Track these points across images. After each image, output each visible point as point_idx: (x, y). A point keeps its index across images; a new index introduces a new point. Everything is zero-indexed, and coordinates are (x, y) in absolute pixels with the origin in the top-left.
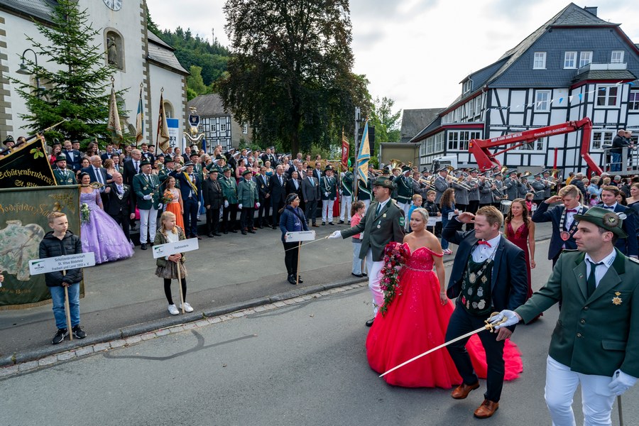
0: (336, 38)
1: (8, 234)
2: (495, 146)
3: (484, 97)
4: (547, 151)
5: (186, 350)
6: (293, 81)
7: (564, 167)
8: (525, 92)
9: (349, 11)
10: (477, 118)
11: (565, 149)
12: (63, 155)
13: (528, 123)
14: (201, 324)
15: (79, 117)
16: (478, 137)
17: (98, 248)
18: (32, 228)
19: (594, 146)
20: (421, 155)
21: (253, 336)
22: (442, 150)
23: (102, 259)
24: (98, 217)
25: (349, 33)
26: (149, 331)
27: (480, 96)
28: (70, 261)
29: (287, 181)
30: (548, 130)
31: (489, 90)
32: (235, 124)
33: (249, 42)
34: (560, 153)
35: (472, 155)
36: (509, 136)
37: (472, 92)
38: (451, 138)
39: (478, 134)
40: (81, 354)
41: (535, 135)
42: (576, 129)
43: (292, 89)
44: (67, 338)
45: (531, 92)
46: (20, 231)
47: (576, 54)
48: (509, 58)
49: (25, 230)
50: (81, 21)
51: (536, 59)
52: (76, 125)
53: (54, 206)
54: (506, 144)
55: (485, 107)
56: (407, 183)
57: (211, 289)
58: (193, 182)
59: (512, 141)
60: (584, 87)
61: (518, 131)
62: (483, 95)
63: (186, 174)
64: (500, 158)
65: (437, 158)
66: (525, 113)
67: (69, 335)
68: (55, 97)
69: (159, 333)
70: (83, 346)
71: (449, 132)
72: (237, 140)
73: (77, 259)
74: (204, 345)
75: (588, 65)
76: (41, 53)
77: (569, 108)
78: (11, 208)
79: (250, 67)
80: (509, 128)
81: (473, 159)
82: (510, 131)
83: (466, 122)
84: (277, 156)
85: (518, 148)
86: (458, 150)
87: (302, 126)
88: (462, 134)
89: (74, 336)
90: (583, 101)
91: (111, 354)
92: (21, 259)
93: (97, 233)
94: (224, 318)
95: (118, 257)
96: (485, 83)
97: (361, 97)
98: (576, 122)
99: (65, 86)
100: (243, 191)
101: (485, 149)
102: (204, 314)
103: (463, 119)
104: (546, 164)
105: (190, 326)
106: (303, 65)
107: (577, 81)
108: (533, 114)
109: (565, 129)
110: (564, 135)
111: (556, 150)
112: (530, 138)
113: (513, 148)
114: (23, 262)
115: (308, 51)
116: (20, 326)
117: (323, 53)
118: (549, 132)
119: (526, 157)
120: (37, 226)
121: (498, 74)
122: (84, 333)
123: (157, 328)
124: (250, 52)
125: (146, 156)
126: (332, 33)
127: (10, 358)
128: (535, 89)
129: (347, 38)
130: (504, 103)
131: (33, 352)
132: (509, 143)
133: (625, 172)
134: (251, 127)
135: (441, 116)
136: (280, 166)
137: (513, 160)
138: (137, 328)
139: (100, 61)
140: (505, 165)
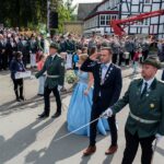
10: (115, 8)
11: (159, 24)
16: (115, 18)
22: (97, 25)
35: (112, 28)
39: (115, 16)
55: (119, 2)
61: (135, 15)
64: (126, 30)
66: (139, 5)
71: (100, 15)
80: (131, 13)
81: (113, 30)
83: (110, 10)
86: (105, 25)
87: (21, 13)
88: (107, 16)
103: (108, 8)
108: (143, 5)
119: (139, 29)
132: (131, 21)
140: (129, 34)
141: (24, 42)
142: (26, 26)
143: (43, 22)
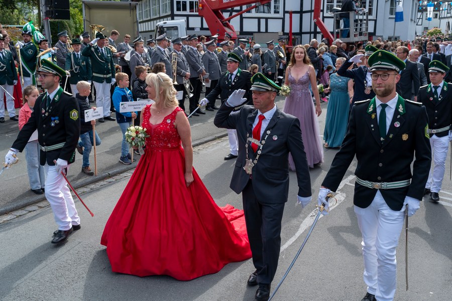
4: (284, 16)
7: (301, 33)
11: (301, 12)
19: (327, 9)
20: (138, 20)
22: (169, 13)
34: (296, 17)
35: (204, 18)
54: (241, 5)
56: (102, 56)
64: (235, 23)
65: (161, 23)
85: (254, 10)
86: (188, 12)
101: (217, 13)
104: (283, 29)
111: (291, 13)
113: (248, 11)
119: (263, 22)
132: (244, 4)
133: (353, 39)
137: (250, 26)
140: (242, 33)
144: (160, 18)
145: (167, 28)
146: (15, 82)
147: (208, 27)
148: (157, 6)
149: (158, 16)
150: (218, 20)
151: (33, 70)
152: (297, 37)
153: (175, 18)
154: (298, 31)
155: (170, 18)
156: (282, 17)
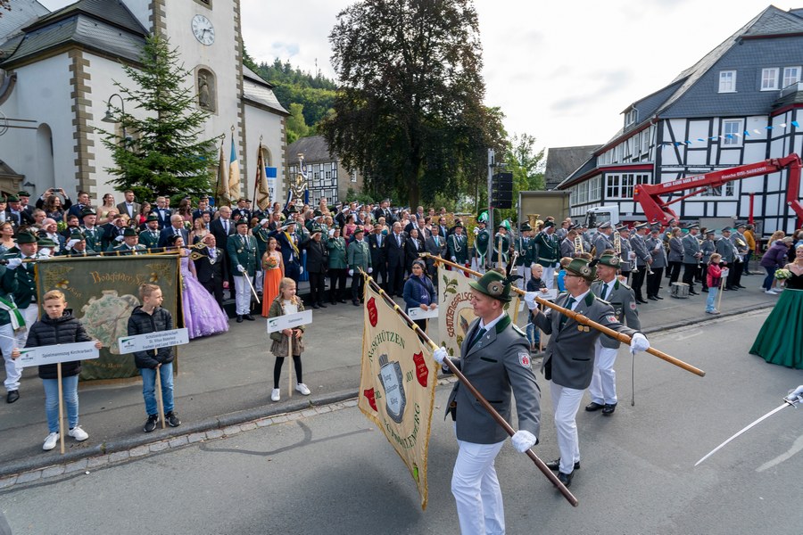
0: (464, 65)
1: (103, 305)
2: (669, 192)
3: (652, 131)
4: (740, 198)
5: (290, 444)
6: (411, 119)
7: (763, 217)
8: (707, 122)
9: (478, 31)
10: (644, 157)
11: (765, 194)
12: (155, 214)
13: (713, 162)
14: (307, 413)
15: (169, 170)
16: (645, 181)
17: (191, 320)
18: (127, 299)
20: (571, 205)
21: (369, 430)
22: (599, 199)
23: (195, 333)
24: (191, 285)
25: (480, 58)
26: (249, 420)
27: (647, 130)
28: (162, 338)
29: (406, 242)
30: (740, 171)
31: (659, 122)
32: (342, 171)
33: (358, 74)
34: (758, 200)
35: (638, 204)
36: (688, 179)
37: (637, 124)
38: (610, 183)
39: (646, 177)
40: (175, 445)
41: (723, 177)
42: (779, 169)
43: (410, 128)
44: (160, 425)
45: (716, 122)
46: (116, 302)
47: (777, 71)
48: (686, 79)
49: (120, 301)
50: (171, 60)
51: (722, 79)
52: (165, 179)
53: (151, 276)
54: (683, 190)
55: (655, 143)
56: (550, 242)
57: (319, 372)
58: (295, 243)
59: (692, 186)
60: (790, 113)
61: (699, 173)
62: (652, 128)
63: (287, 234)
64: (675, 208)
65: (592, 209)
66: (709, 149)
67: (161, 422)
68: (143, 148)
69: (262, 423)
70: (177, 435)
71: (607, 175)
72: (345, 190)
73: (169, 336)
74: (313, 440)
75: (795, 84)
76: (129, 99)
77: (769, 141)
78: (108, 277)
79: (360, 104)
80: (686, 168)
81: (640, 209)
82: (689, 172)
83: (629, 162)
84: (393, 211)
85: (700, 194)
86: (620, 198)
87: (422, 173)
88: (624, 177)
89: (167, 423)
90: (788, 131)
91: (208, 446)
92: (115, 330)
93: (190, 303)
94: (333, 406)
95: (213, 331)
96: (654, 112)
97: (495, 135)
98: (778, 160)
99: (153, 135)
100: (355, 253)
101: (655, 197)
102: (311, 402)
103: (626, 159)
104: (738, 213)
105: (295, 416)
106: (424, 98)
107: (779, 105)
108: (719, 149)
109: (764, 169)
110: (762, 177)
111: (752, 196)
112: (715, 181)
113: (693, 195)
114: (117, 335)
115: (430, 82)
116: (109, 410)
117: (447, 83)
118: (742, 173)
119: (711, 206)
120: (133, 297)
121: (672, 100)
122: (178, 420)
123: (258, 417)
124: (361, 85)
125: (242, 213)
126: (458, 59)
127: (99, 447)
128: (721, 118)
129: (476, 63)
130: (680, 137)
131: (124, 441)
132: (687, 188)
134: (361, 174)
135: (596, 155)
136: (398, 224)
137: (694, 209)
138: (235, 416)
139: (192, 105)
140: (683, 217)
141: (437, 239)
142: (429, 200)
143: (470, 192)
144: (588, 204)
145: (599, 214)
146: (467, 261)
147: (642, 211)
148: (586, 192)
149: (586, 202)
150: (657, 205)
151: (483, 253)
152: (758, 221)
153: (605, 203)
154: (760, 214)
155: (600, 204)
156: (737, 199)
